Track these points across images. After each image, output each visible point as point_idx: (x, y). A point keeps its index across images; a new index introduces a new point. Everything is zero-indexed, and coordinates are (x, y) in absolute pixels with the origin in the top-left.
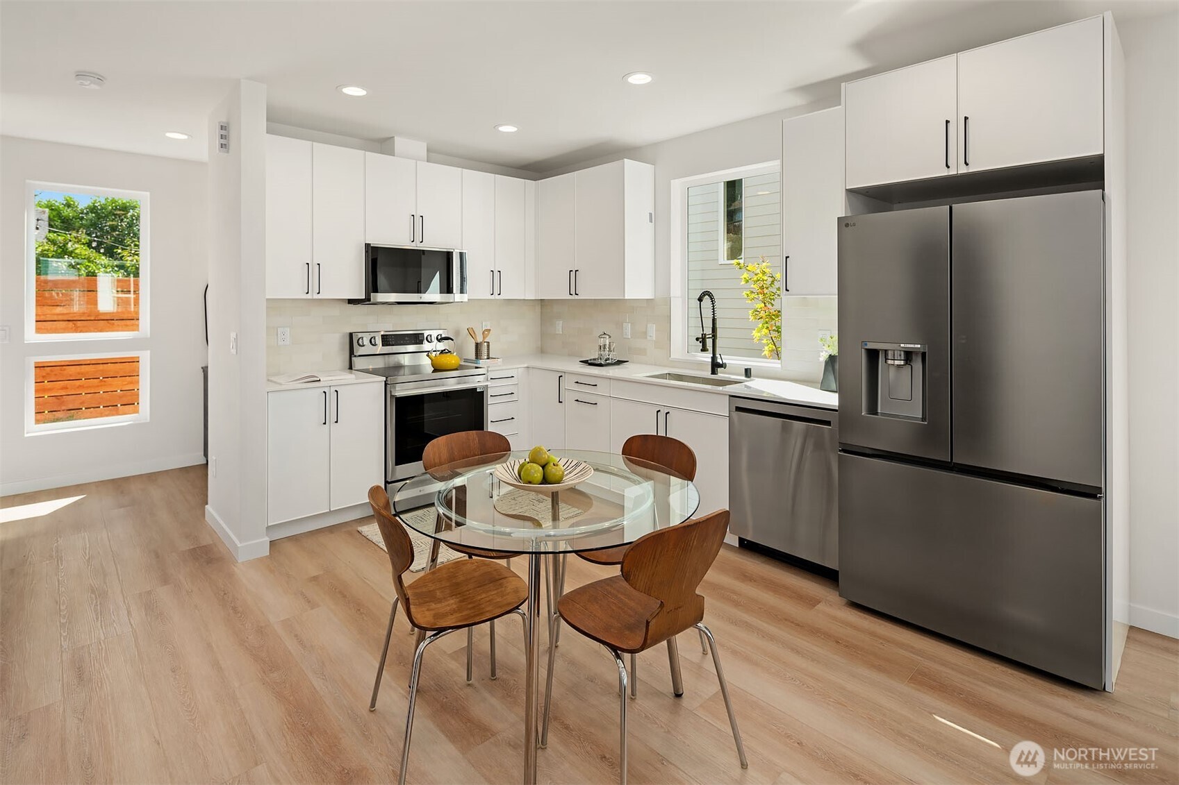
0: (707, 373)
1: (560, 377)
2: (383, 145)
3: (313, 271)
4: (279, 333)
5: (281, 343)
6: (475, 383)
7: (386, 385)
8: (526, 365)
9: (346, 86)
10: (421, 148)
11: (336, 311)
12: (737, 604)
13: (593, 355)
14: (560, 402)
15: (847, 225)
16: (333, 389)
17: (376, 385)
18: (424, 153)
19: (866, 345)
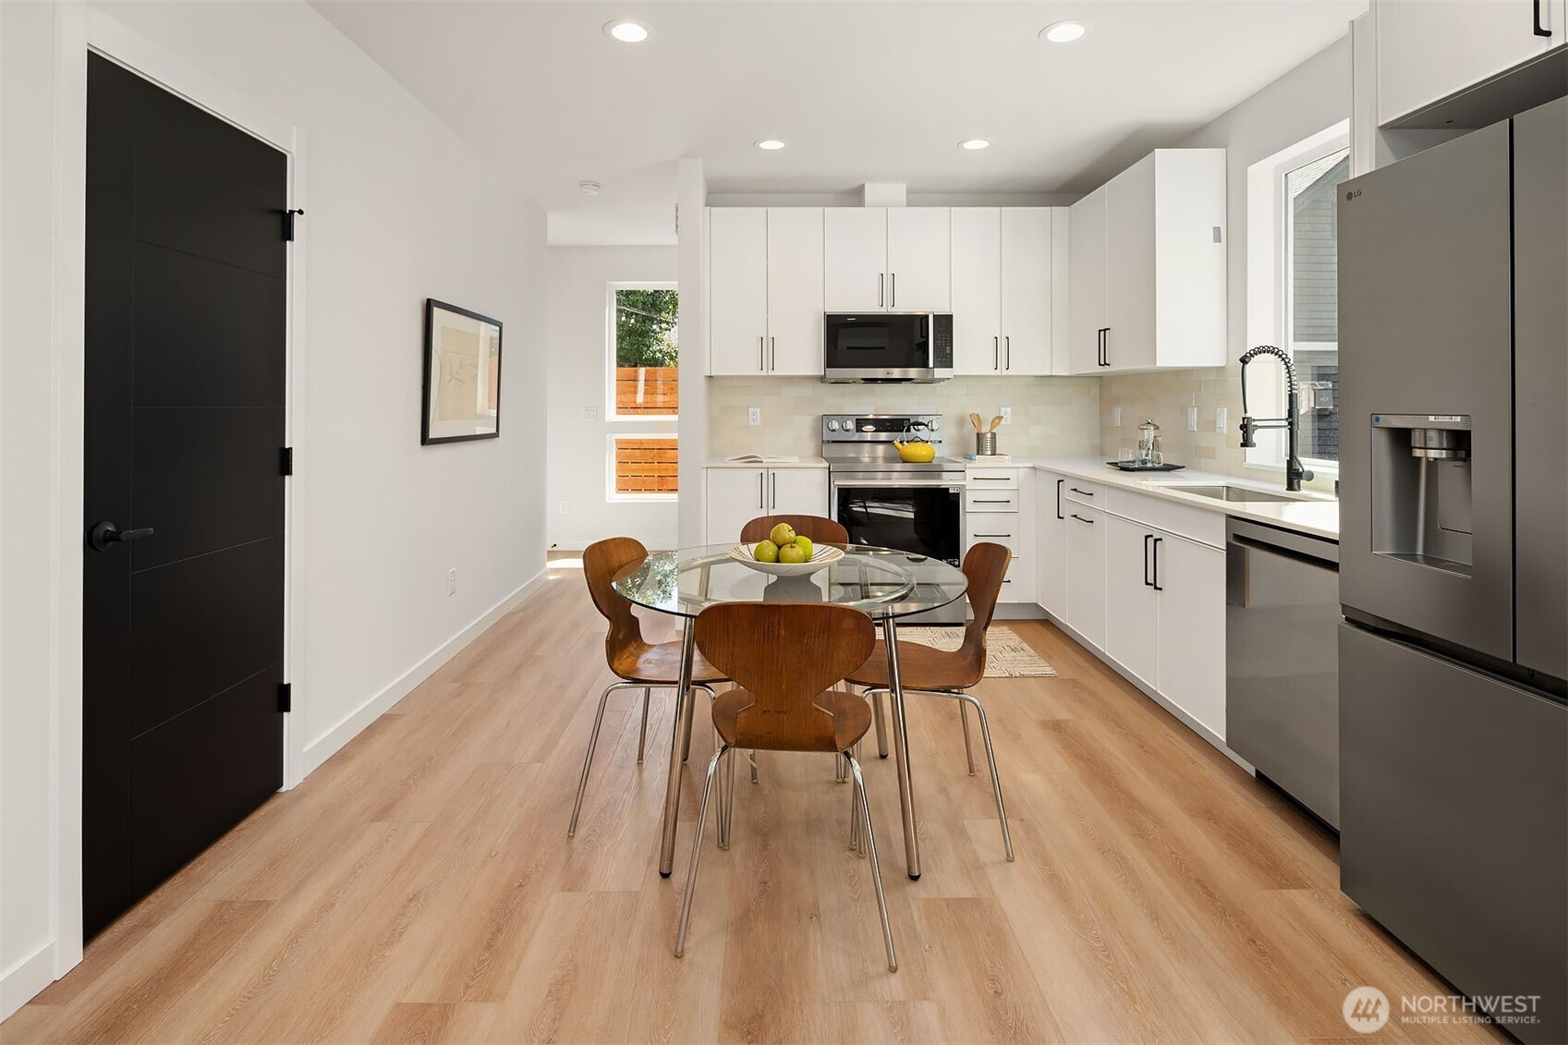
0: (1281, 488)
1: (1059, 482)
2: (855, 196)
3: (767, 346)
4: (750, 413)
5: (751, 423)
6: (946, 481)
7: (830, 472)
8: (1031, 465)
9: (763, 140)
10: (899, 191)
11: (808, 391)
12: (1139, 833)
13: (1127, 456)
14: (1059, 517)
15: (1350, 196)
16: (771, 472)
17: (818, 471)
18: (903, 197)
19: (1377, 420)
